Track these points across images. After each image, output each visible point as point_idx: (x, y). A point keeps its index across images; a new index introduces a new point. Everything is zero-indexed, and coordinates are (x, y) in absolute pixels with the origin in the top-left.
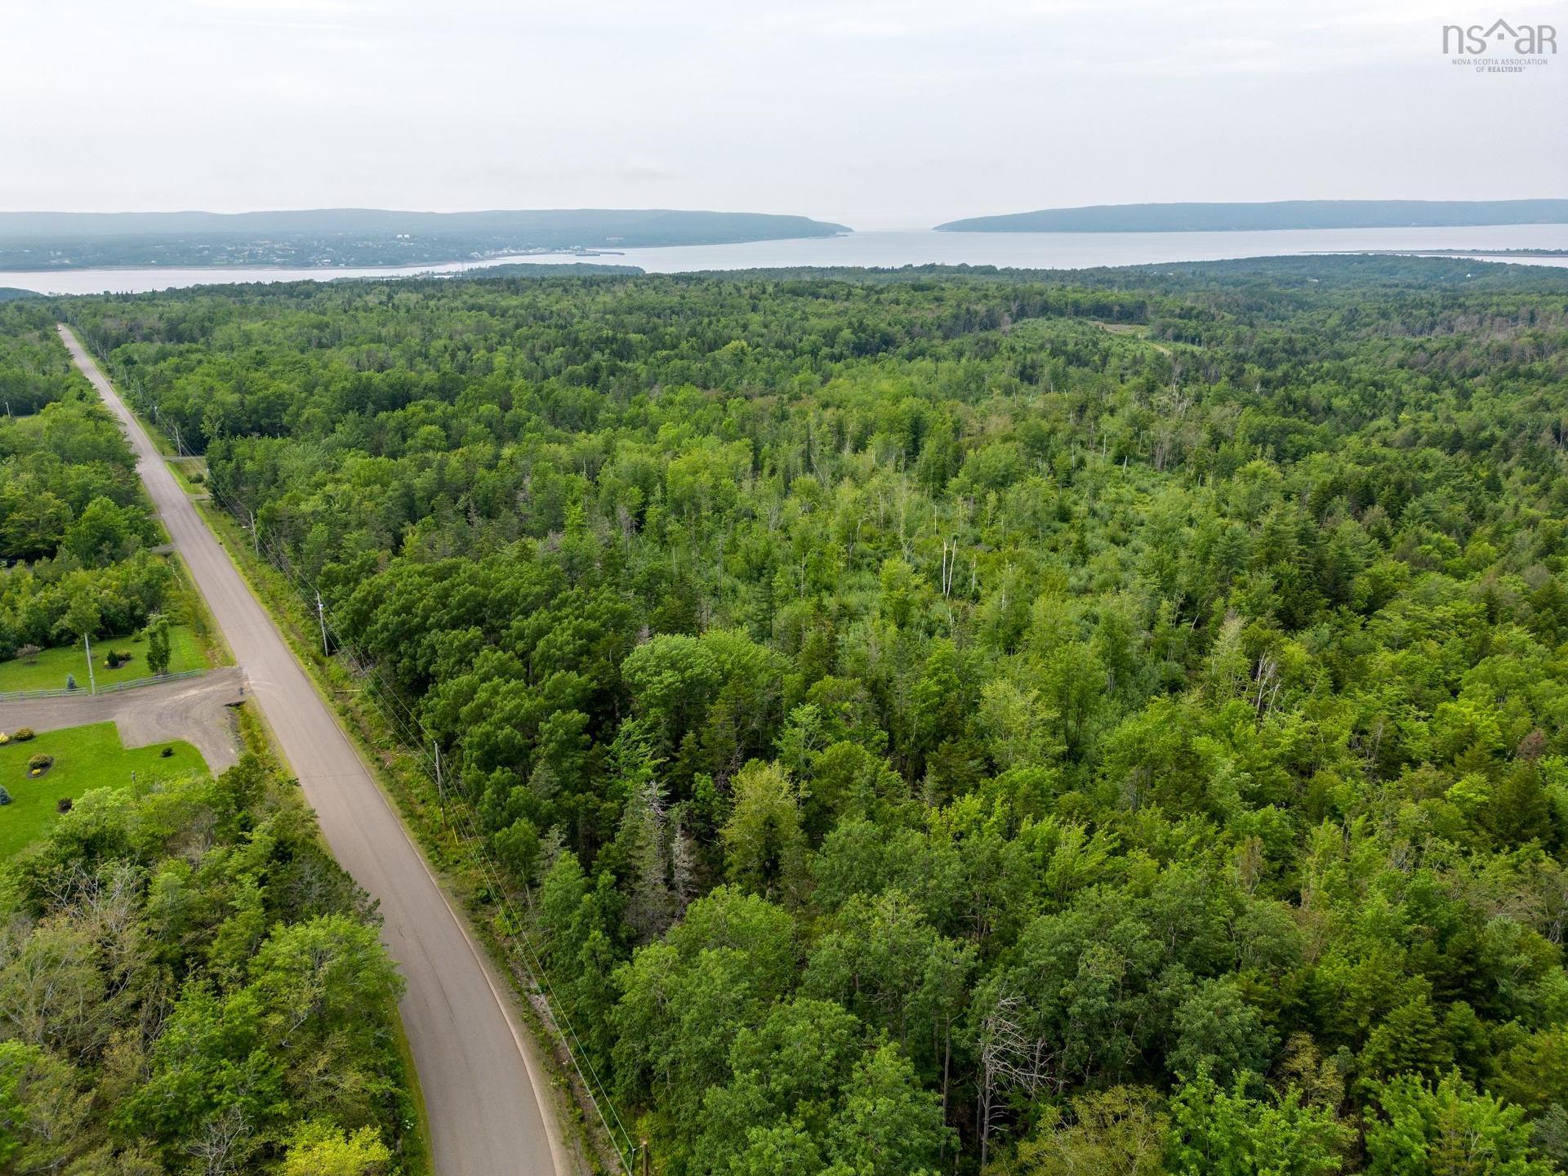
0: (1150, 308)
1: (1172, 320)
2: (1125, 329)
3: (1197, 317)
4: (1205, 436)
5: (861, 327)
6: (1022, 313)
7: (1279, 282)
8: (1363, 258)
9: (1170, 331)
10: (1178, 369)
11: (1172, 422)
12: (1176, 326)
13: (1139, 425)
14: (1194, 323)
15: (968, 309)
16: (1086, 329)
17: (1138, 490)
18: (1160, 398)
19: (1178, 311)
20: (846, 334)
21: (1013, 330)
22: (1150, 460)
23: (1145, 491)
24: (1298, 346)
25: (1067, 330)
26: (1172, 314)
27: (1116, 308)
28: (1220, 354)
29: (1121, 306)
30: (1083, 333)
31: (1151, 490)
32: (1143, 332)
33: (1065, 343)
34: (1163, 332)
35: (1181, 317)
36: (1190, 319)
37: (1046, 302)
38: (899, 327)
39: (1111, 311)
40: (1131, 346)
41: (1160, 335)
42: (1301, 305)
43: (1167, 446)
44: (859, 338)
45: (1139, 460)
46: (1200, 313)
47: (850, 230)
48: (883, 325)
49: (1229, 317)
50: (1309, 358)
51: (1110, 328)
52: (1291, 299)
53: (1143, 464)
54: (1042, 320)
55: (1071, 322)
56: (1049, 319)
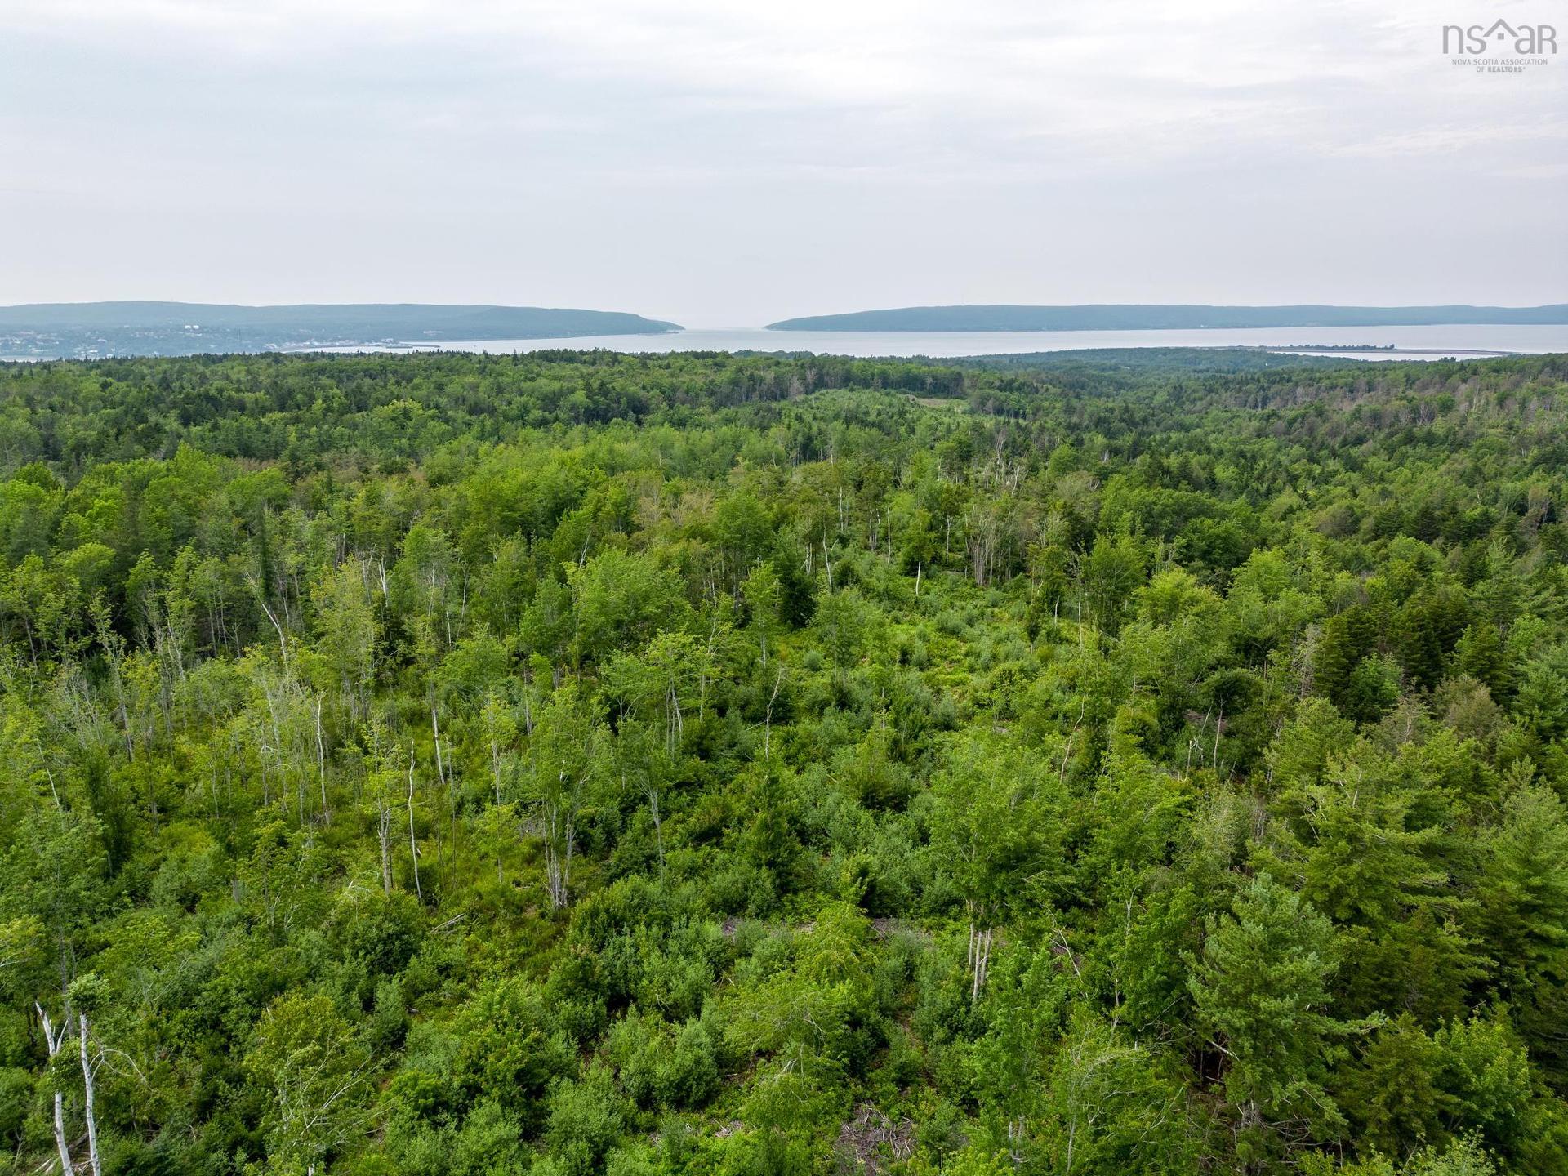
0: (967, 382)
1: (992, 392)
2: (941, 403)
3: (1019, 389)
4: (1056, 523)
5: (603, 390)
6: (820, 383)
7: (1095, 367)
8: (1166, 351)
9: (990, 404)
10: (1002, 439)
11: (997, 503)
12: (996, 399)
13: (944, 508)
14: (1016, 395)
15: (752, 375)
16: (894, 401)
17: (943, 630)
18: (982, 471)
19: (997, 383)
20: (580, 396)
21: (806, 401)
22: (965, 567)
23: (954, 632)
24: (1138, 416)
25: (872, 401)
26: (991, 385)
27: (929, 380)
28: (1050, 424)
29: (935, 378)
30: (891, 405)
31: (968, 631)
32: (960, 406)
33: (867, 413)
34: (983, 404)
35: (1001, 389)
36: (1011, 391)
37: (849, 372)
38: (656, 392)
39: (923, 383)
40: (946, 420)
41: (981, 406)
42: (1121, 386)
43: (992, 542)
44: (596, 402)
45: (948, 565)
46: (1023, 384)
47: (682, 328)
48: (633, 389)
49: (1053, 390)
50: (1151, 429)
51: (922, 401)
52: (1111, 381)
53: (952, 575)
54: (844, 392)
55: (877, 394)
56: (852, 390)
